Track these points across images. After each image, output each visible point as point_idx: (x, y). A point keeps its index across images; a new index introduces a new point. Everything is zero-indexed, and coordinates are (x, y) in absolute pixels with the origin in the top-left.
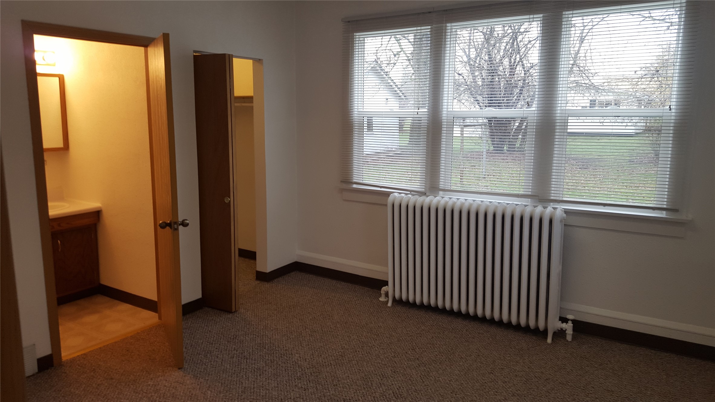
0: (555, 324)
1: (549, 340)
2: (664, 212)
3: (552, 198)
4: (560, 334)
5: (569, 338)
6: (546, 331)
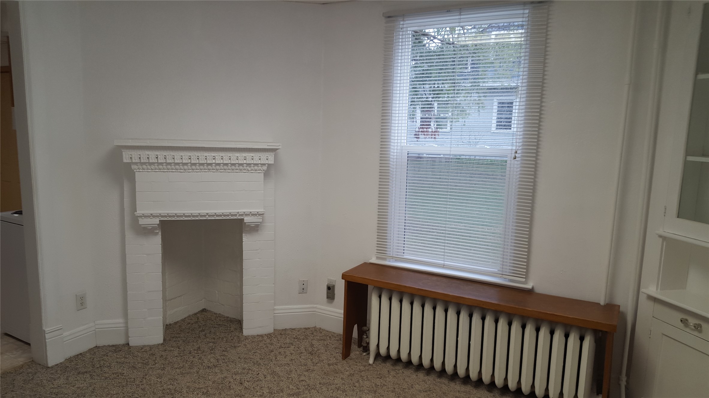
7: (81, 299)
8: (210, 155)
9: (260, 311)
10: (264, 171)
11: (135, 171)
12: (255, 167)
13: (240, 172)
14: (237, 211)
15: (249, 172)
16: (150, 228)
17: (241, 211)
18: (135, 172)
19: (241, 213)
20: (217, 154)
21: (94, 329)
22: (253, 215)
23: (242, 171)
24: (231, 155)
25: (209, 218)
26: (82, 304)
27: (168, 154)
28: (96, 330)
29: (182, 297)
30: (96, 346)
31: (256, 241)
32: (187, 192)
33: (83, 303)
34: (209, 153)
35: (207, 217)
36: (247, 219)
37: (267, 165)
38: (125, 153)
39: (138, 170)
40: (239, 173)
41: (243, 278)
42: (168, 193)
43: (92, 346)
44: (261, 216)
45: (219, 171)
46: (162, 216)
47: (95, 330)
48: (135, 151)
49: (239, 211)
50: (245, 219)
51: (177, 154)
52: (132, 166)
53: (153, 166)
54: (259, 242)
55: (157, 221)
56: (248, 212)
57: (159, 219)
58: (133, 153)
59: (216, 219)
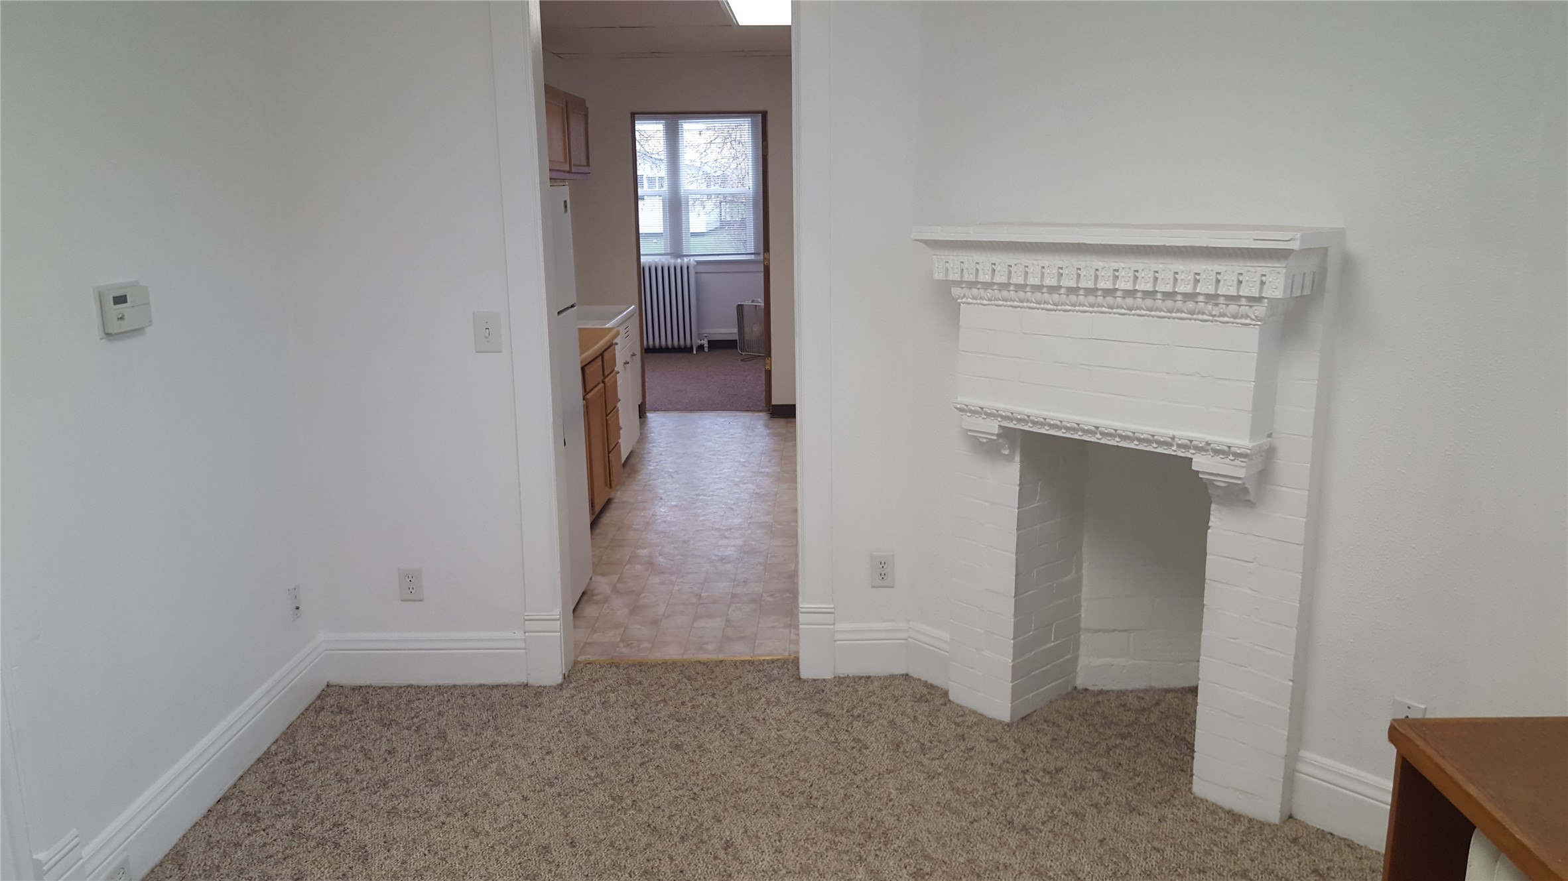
0: (697, 342)
1: (695, 352)
2: (753, 256)
3: (684, 254)
4: (701, 347)
5: (706, 349)
6: (692, 348)
7: (882, 565)
8: (1106, 265)
9: (1243, 743)
10: (1259, 321)
11: (959, 301)
12: (1231, 306)
13: (1190, 319)
14: (1171, 432)
15: (1216, 321)
16: (985, 440)
17: (1184, 434)
18: (960, 303)
19: (1180, 439)
20: (1123, 265)
21: (904, 635)
22: (1217, 452)
23: (1195, 316)
24: (1161, 266)
25: (1103, 441)
26: (883, 576)
27: (1016, 262)
28: (909, 639)
29: (1132, 635)
30: (907, 675)
31: (1245, 534)
32: (1056, 362)
33: (885, 575)
34: (1106, 260)
35: (1098, 436)
36: (1201, 463)
37: (1266, 300)
38: (939, 257)
39: (964, 300)
40: (1188, 321)
41: (1203, 633)
42: (1017, 359)
43: (899, 670)
44: (1242, 460)
45: (1133, 312)
46: (1005, 418)
47: (906, 639)
48: (955, 254)
49: (1177, 433)
50: (1194, 460)
51: (1033, 262)
52: (952, 289)
53: (990, 291)
54: (1257, 538)
55: (993, 427)
56: (1201, 442)
57: (999, 424)
58: (951, 257)
59: (1120, 445)
